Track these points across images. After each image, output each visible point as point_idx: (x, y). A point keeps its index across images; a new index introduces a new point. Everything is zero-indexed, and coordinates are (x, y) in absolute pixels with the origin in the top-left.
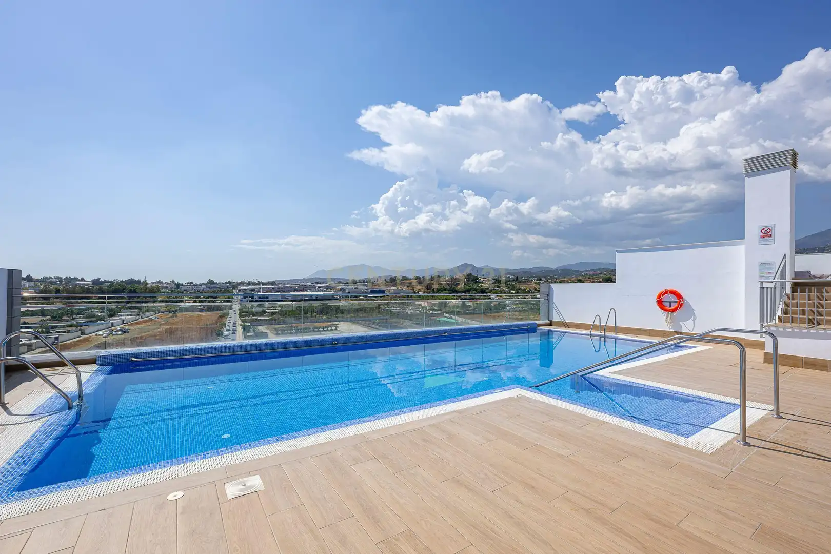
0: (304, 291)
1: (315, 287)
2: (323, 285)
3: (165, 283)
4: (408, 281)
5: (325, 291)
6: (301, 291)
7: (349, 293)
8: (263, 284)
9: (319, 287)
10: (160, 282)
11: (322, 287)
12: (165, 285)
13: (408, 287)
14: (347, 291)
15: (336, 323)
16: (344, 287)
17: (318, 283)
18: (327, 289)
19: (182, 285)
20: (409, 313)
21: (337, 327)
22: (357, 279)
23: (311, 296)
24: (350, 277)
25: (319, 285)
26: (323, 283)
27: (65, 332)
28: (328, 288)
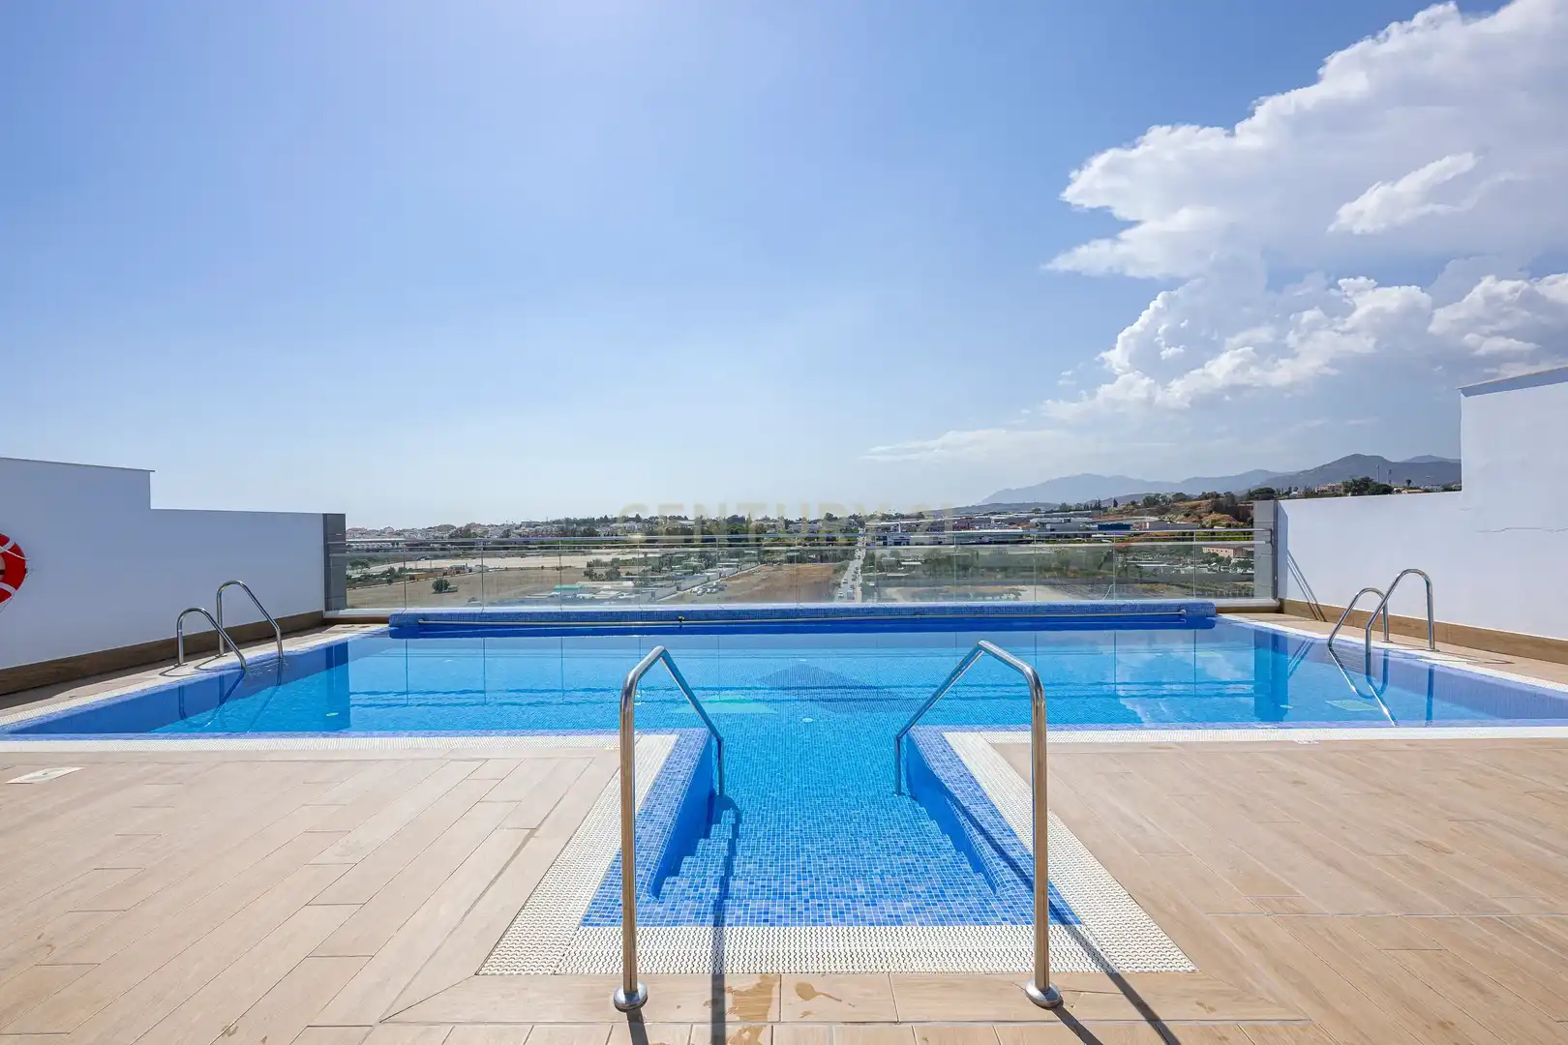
0: (969, 529)
1: (989, 520)
2: (1003, 517)
3: (772, 521)
4: (1188, 504)
5: (1005, 528)
6: (964, 528)
7: (1052, 530)
8: (903, 517)
9: (996, 521)
10: (766, 519)
11: (1002, 520)
12: (772, 523)
13: (1187, 515)
14: (1048, 527)
15: (1020, 587)
16: (1044, 520)
17: (995, 513)
18: (1011, 524)
19: (792, 522)
20: (1183, 572)
21: (1020, 595)
22: (1072, 502)
23: (981, 536)
24: (1057, 500)
25: (994, 517)
26: (1005, 513)
27: (662, 586)
28: (1011, 522)
